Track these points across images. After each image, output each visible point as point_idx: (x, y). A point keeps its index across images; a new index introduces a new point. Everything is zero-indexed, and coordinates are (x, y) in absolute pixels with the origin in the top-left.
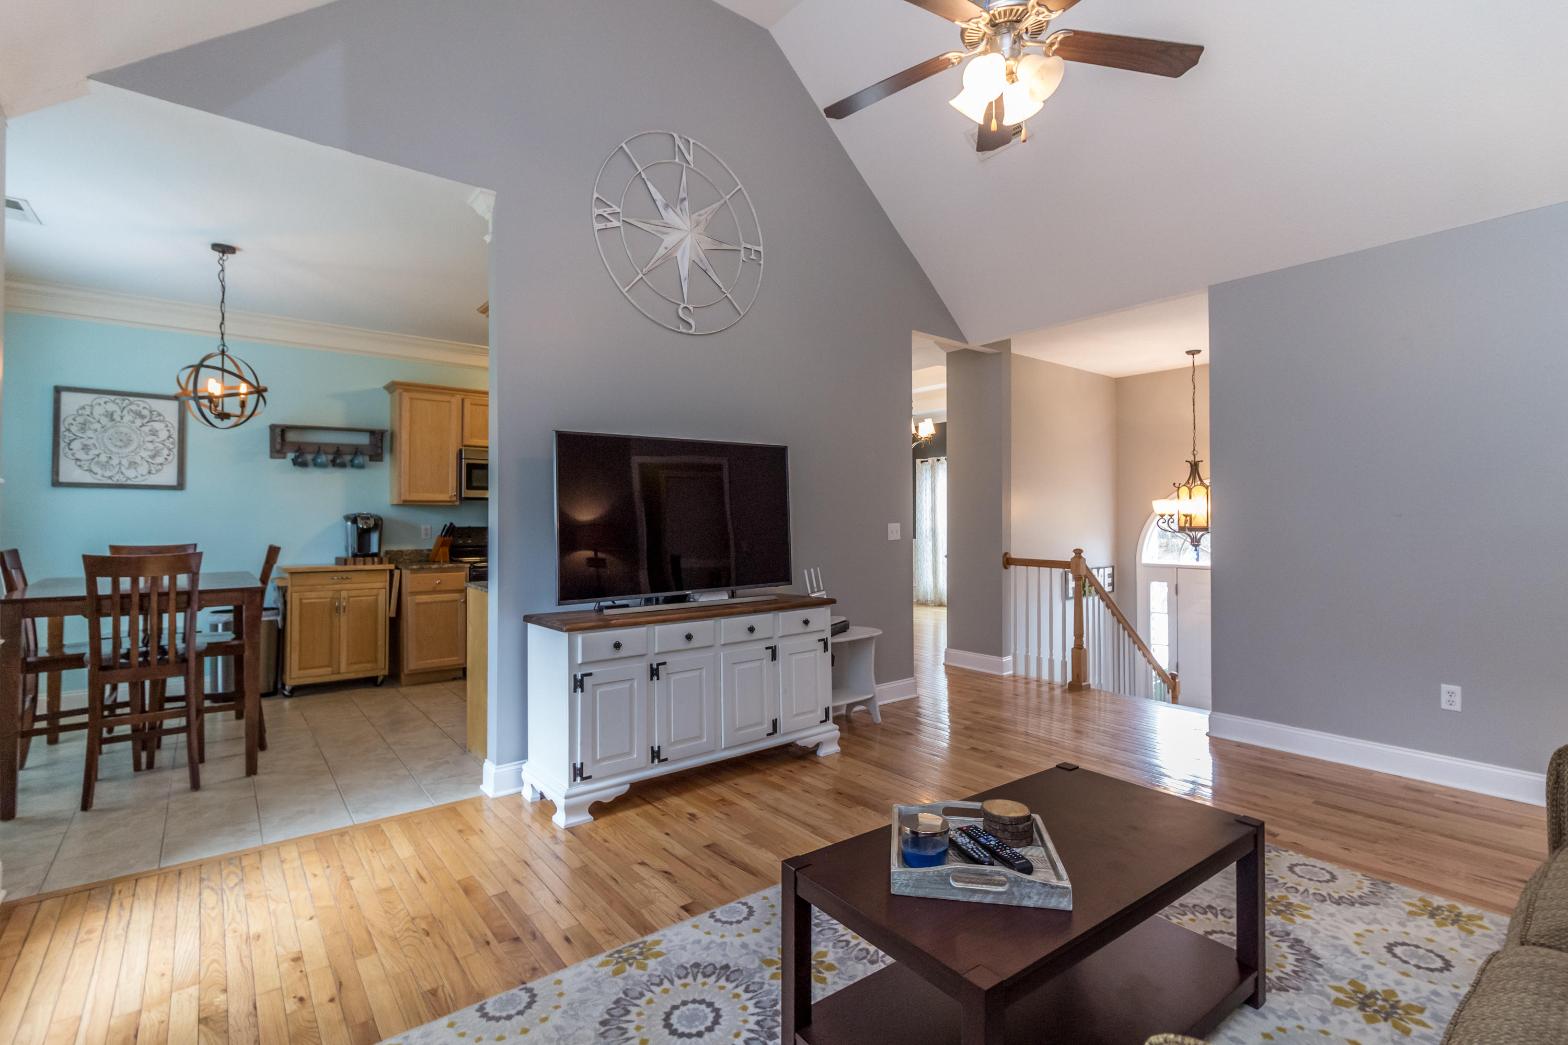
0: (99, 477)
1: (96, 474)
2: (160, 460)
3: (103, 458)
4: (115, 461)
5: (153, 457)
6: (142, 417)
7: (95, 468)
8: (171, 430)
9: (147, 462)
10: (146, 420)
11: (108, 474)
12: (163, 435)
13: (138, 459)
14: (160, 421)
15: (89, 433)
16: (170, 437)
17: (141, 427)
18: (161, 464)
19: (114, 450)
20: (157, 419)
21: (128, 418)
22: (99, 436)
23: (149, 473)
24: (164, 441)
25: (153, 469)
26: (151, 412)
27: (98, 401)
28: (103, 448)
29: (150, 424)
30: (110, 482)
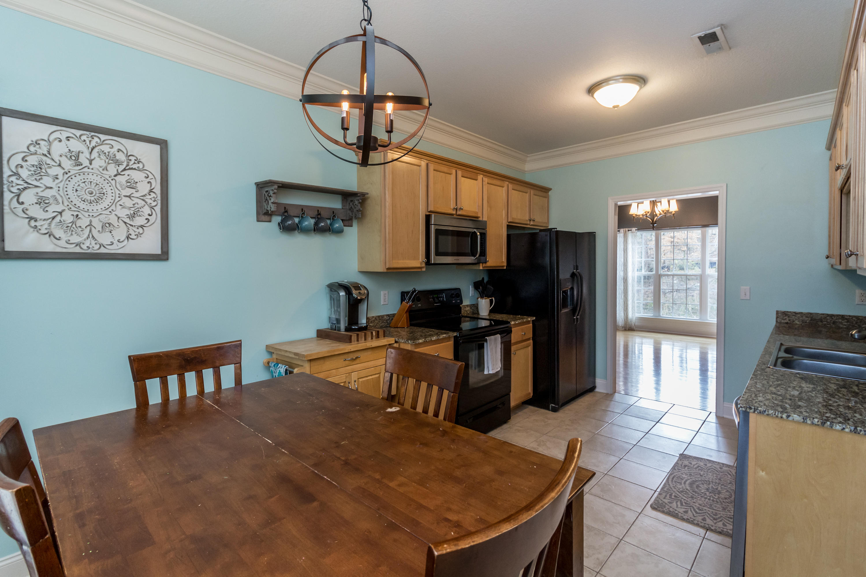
0: (62, 243)
1: (59, 239)
2: (140, 221)
3: (68, 217)
4: (84, 222)
5: (132, 217)
6: (118, 163)
7: (59, 233)
8: (153, 181)
9: (125, 223)
10: (122, 168)
11: (75, 239)
12: (143, 188)
13: (113, 219)
14: (138, 169)
15: (47, 181)
16: (151, 191)
17: (115, 176)
18: (142, 227)
19: (82, 205)
20: (135, 166)
21: (98, 163)
22: (61, 185)
23: (128, 238)
24: (144, 196)
25: (131, 232)
26: (128, 156)
27: (57, 135)
28: (66, 203)
29: (127, 172)
30: (78, 250)
